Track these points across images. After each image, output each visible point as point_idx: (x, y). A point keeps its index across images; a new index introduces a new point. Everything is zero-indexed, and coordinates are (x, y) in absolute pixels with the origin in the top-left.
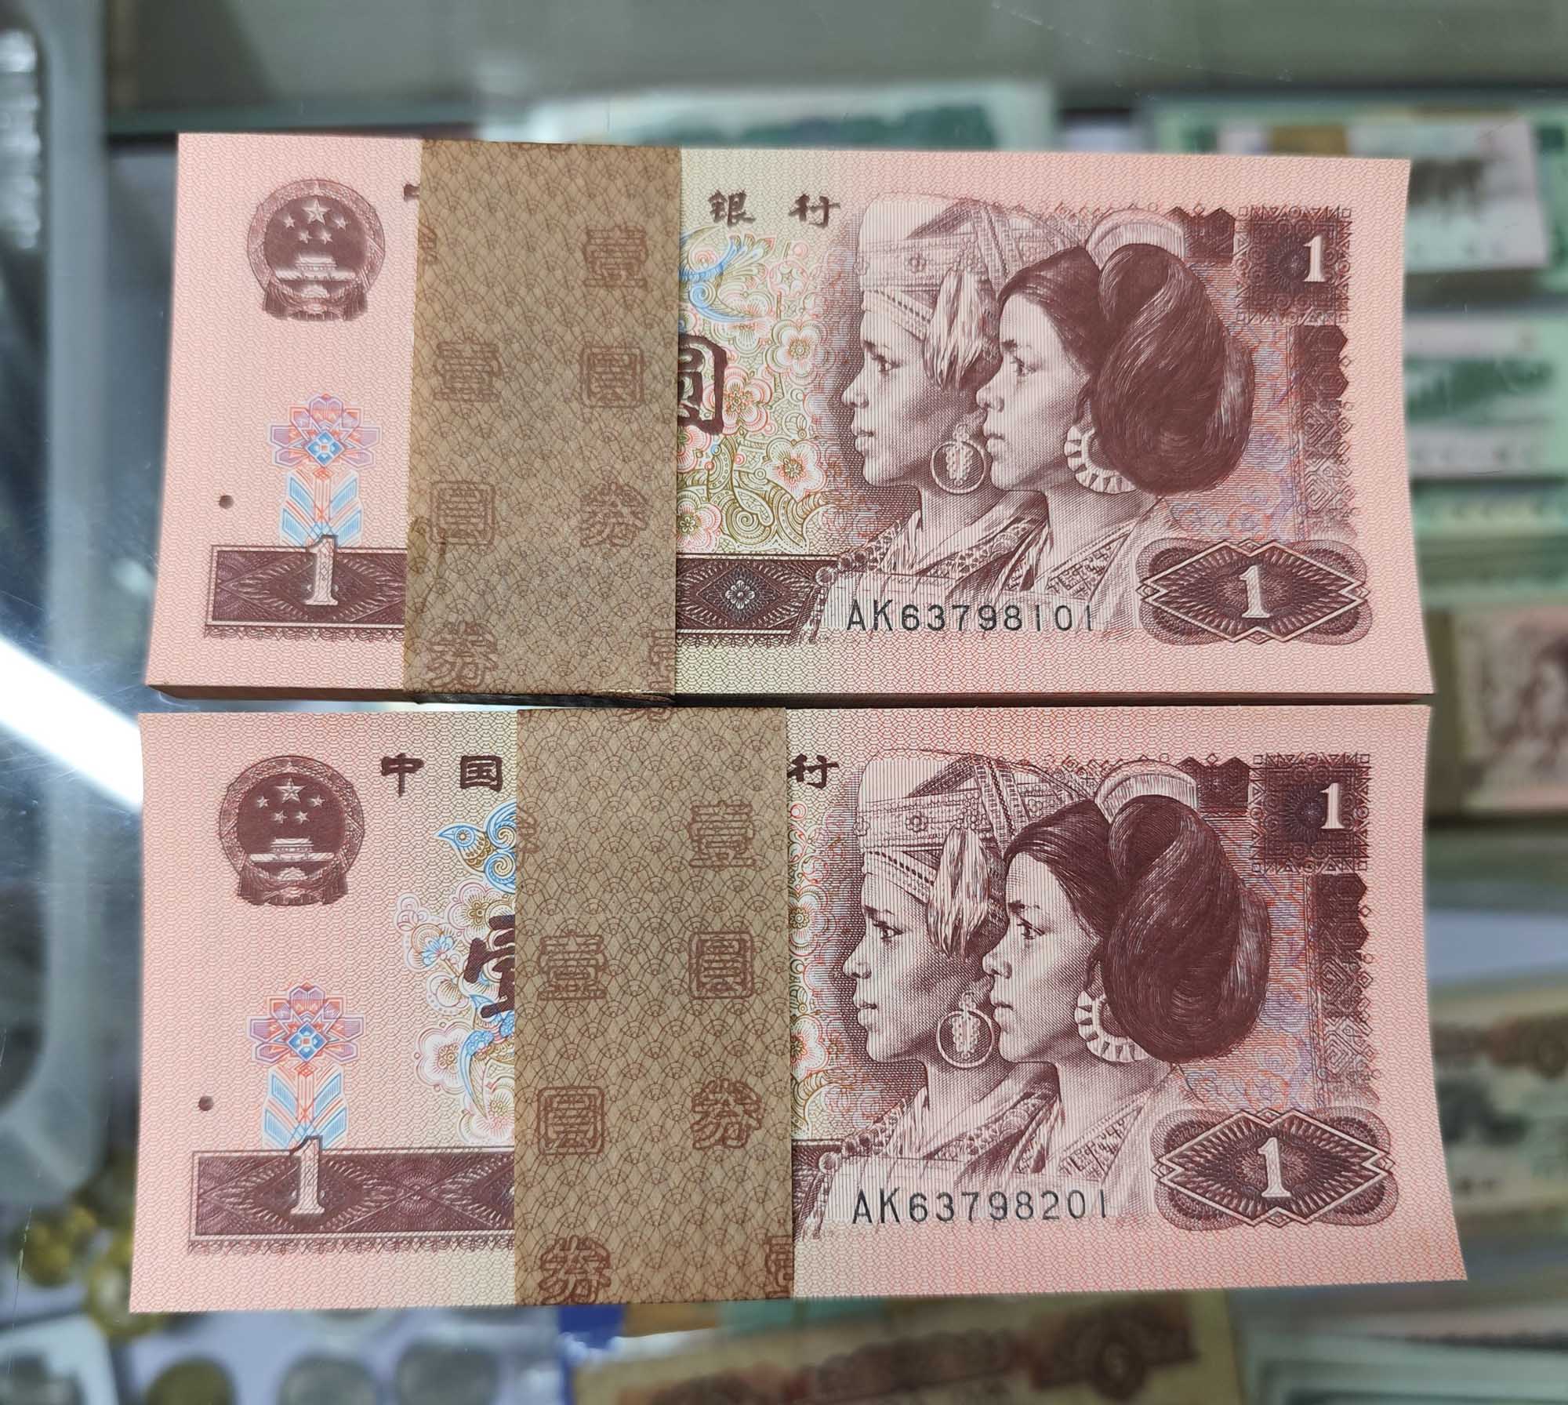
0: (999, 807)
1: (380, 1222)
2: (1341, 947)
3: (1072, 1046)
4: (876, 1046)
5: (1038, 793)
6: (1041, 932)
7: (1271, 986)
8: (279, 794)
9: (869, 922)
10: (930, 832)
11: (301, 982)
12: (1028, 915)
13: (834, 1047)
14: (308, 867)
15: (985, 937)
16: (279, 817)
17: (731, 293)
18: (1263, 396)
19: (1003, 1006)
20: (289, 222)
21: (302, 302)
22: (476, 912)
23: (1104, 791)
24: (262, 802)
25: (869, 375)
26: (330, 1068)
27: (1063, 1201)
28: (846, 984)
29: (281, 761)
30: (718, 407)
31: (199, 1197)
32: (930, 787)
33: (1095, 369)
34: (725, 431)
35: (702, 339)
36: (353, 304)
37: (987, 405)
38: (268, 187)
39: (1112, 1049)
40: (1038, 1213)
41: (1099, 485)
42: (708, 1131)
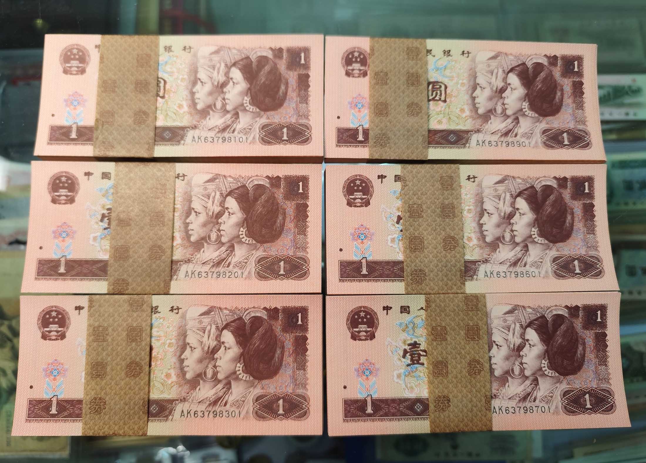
0: (224, 186)
1: (78, 275)
2: (302, 219)
3: (238, 240)
4: (193, 239)
5: (233, 183)
6: (232, 214)
7: (285, 228)
8: (61, 180)
9: (193, 211)
10: (208, 191)
11: (64, 222)
12: (229, 210)
13: (183, 239)
14: (67, 196)
15: (219, 215)
16: (61, 185)
17: (168, 68)
18: (290, 90)
19: (223, 230)
20: (69, 53)
21: (71, 71)
22: (103, 207)
23: (248, 183)
24: (58, 181)
25: (199, 86)
26: (69, 241)
27: (233, 274)
28: (186, 225)
29: (62, 172)
30: (164, 93)
31: (38, 268)
32: (209, 181)
33: (251, 84)
34: (166, 98)
35: (161, 78)
36: (82, 71)
37: (226, 92)
38: (65, 46)
39: (247, 241)
40: (227, 276)
41: (251, 110)
42: (153, 256)
